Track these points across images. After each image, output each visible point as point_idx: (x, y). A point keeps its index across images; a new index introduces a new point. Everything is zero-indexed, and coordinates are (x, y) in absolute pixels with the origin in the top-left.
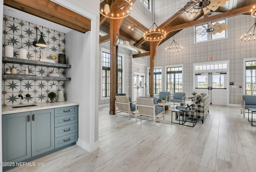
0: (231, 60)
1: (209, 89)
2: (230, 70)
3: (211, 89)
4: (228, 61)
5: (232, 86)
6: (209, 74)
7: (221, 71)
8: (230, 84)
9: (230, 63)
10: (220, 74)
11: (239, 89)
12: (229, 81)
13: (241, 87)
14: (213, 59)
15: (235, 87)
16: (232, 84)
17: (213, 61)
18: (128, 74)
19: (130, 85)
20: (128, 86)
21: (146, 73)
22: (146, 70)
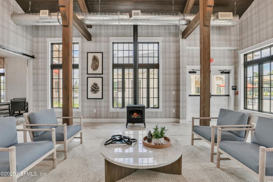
18: (173, 71)
19: (178, 91)
20: (174, 93)
21: (236, 64)
22: (236, 57)
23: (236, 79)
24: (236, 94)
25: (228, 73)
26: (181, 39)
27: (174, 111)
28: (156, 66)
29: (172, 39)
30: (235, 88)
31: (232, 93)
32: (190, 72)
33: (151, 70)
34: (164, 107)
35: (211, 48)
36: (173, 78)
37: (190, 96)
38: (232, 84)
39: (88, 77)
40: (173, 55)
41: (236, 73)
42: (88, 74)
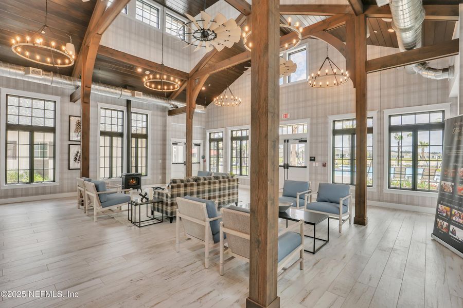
0: (312, 119)
1: (285, 168)
2: (311, 136)
3: (287, 168)
4: (308, 120)
5: (314, 163)
6: (285, 142)
7: (300, 137)
8: (311, 160)
9: (311, 124)
10: (300, 141)
11: (323, 168)
12: (310, 155)
13: (324, 165)
14: (289, 117)
15: (317, 163)
16: (313, 159)
17: (288, 120)
18: (160, 142)
19: (164, 160)
20: (160, 161)
21: (204, 139)
22: (204, 134)
23: (204, 150)
24: (204, 161)
25: (200, 145)
26: (167, 115)
27: (160, 177)
28: (145, 136)
29: (159, 113)
30: (204, 158)
31: (202, 160)
32: (173, 144)
33: (140, 140)
34: (153, 174)
35: (193, 126)
36: (159, 148)
37: (173, 164)
38: (202, 154)
39: (69, 145)
40: (160, 128)
41: (204, 146)
42: (69, 140)
